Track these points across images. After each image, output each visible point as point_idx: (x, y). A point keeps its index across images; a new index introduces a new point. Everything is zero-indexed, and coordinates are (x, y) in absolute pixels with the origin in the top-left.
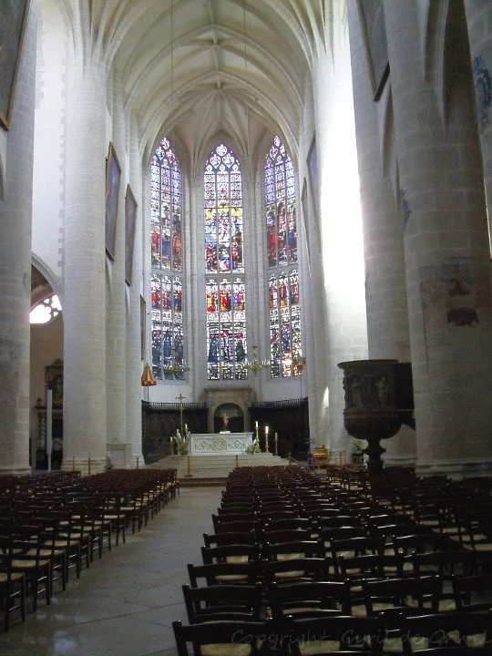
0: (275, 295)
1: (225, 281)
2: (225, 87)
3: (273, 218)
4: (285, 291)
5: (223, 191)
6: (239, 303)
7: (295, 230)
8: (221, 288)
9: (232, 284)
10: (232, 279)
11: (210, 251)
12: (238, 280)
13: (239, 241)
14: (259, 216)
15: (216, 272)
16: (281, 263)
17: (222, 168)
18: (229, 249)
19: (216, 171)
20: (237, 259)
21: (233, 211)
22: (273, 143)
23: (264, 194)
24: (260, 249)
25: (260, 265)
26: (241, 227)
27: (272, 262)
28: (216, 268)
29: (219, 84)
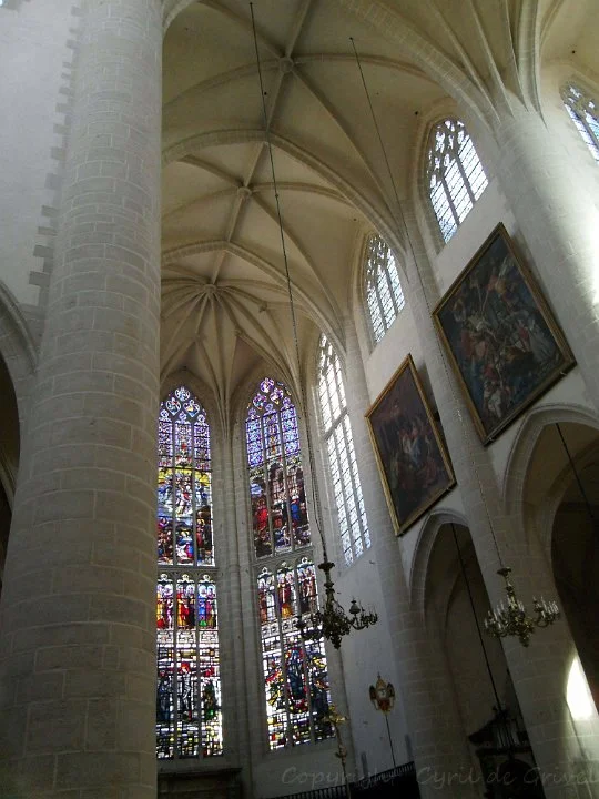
0: (271, 601)
1: (185, 578)
3: (263, 486)
4: (289, 594)
5: (183, 447)
6: (207, 615)
7: (302, 498)
8: (179, 588)
9: (196, 583)
10: (196, 575)
11: (163, 530)
12: (206, 578)
13: (207, 518)
14: (239, 483)
15: (171, 563)
16: (279, 550)
17: (183, 419)
18: (191, 530)
19: (174, 418)
20: (202, 546)
21: (197, 476)
22: (258, 388)
23: (245, 455)
24: (242, 529)
25: (244, 553)
26: (210, 499)
27: (262, 549)
28: (171, 557)
29: (214, 280)
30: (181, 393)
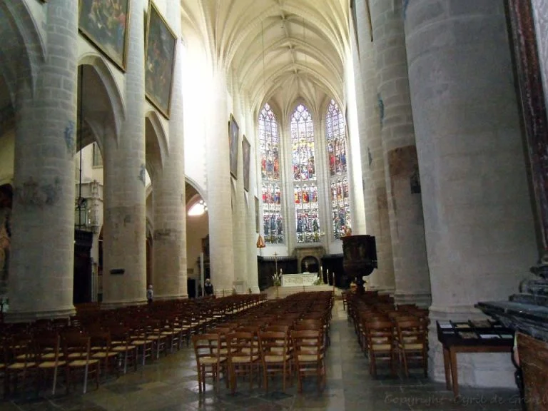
0: (335, 192)
1: (305, 185)
2: (300, 72)
3: (332, 147)
4: (340, 190)
5: (302, 133)
6: (314, 198)
7: (345, 154)
8: (303, 189)
9: (309, 186)
10: (309, 184)
11: (296, 168)
12: (313, 184)
13: (313, 161)
14: (324, 146)
15: (300, 180)
16: (338, 173)
17: (301, 119)
18: (307, 167)
19: (298, 121)
20: (311, 173)
21: (309, 145)
22: (330, 102)
23: (326, 134)
24: (325, 165)
25: (326, 175)
26: (313, 153)
27: (332, 173)
28: (299, 178)
29: (296, 71)
30: (300, 108)
